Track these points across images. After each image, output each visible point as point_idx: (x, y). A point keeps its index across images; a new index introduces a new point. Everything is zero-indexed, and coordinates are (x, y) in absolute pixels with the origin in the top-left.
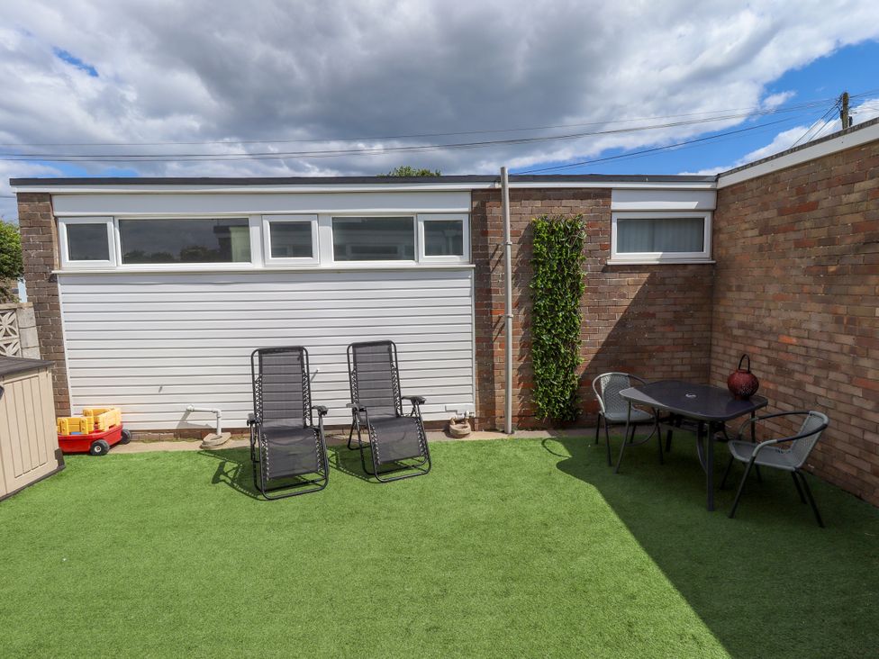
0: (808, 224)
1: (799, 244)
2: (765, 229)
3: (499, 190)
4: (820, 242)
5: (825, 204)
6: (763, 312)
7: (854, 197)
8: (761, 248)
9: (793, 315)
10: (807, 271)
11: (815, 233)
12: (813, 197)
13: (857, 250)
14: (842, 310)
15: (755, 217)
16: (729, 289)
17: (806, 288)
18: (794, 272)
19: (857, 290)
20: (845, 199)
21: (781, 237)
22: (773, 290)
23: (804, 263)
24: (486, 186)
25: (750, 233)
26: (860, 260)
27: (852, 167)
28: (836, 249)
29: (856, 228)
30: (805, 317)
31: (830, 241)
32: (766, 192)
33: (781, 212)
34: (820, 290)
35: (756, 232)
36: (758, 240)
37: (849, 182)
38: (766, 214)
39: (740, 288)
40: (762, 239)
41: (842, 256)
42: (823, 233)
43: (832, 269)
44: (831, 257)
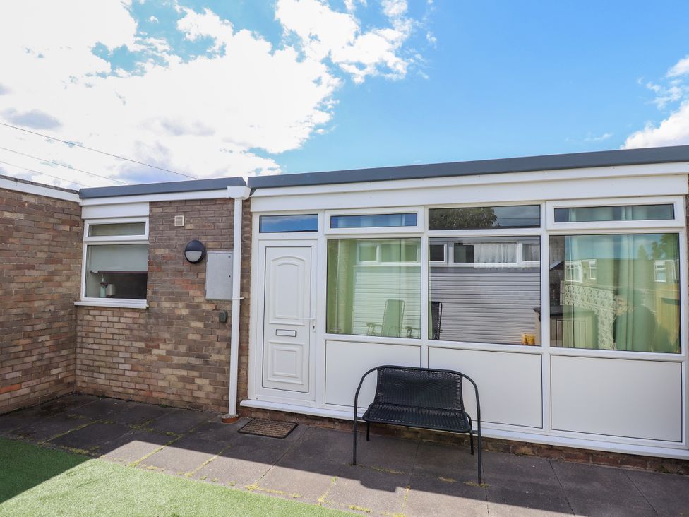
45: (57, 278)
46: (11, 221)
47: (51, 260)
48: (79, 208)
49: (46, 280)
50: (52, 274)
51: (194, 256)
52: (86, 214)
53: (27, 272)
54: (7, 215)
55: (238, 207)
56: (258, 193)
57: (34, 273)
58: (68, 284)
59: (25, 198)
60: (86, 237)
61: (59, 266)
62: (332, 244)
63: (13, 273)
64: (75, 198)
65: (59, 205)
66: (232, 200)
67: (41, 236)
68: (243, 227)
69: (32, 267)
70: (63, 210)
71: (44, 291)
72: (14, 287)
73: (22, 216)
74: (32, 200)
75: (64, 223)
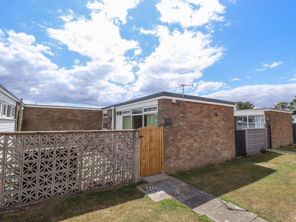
0: (49, 116)
1: (46, 119)
2: (39, 116)
3: (20, 103)
4: (51, 119)
5: (52, 114)
6: (39, 129)
7: (56, 114)
8: (38, 119)
9: (46, 129)
10: (49, 122)
11: (50, 117)
12: (49, 113)
13: (57, 120)
14: (55, 127)
15: (36, 114)
16: (29, 125)
17: (48, 125)
18: (46, 123)
19: (57, 125)
20: (55, 114)
21: (43, 117)
22: (41, 125)
23: (48, 121)
24: (18, 101)
25: (35, 116)
26: (57, 121)
27: (56, 110)
28: (54, 120)
29: (57, 118)
30: (48, 129)
31: (53, 119)
32: (39, 110)
33: (42, 114)
34: (51, 125)
35: (37, 116)
36: (37, 117)
37: (56, 112)
38: (39, 113)
39: (32, 125)
40: (38, 117)
41: (55, 121)
42: (51, 118)
43: (53, 122)
44: (53, 121)
45: (98, 125)
46: (90, 115)
47: (97, 121)
48: (102, 111)
49: (96, 125)
50: (97, 124)
51: (110, 120)
52: (103, 112)
53: (93, 124)
54: (90, 114)
55: (113, 111)
56: (116, 108)
57: (94, 124)
58: (100, 126)
59: (92, 111)
60: (103, 117)
61: (98, 122)
62: (124, 117)
63: (91, 124)
64: (101, 110)
65: (98, 111)
66: (112, 109)
67: (95, 117)
68: (114, 115)
69: (94, 123)
70: (99, 112)
71: (96, 127)
72: (91, 126)
73: (92, 114)
74: (94, 111)
75: (99, 115)
